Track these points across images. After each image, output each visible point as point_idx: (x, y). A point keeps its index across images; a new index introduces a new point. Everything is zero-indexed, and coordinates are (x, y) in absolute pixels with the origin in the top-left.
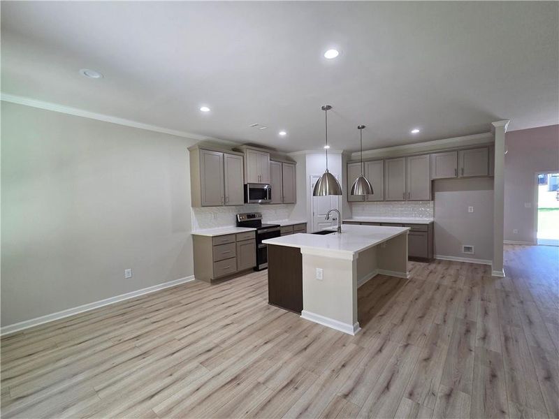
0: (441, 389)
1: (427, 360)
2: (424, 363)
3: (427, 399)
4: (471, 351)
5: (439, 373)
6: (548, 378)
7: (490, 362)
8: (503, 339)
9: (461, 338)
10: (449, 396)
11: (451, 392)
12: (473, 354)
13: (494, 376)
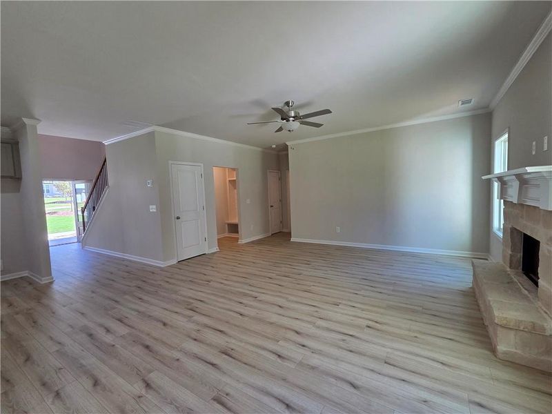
0: (138, 388)
1: (96, 383)
2: (99, 388)
3: (141, 405)
4: (114, 345)
5: (120, 380)
6: (165, 324)
7: (134, 341)
8: (118, 322)
9: (93, 344)
10: (148, 385)
11: (146, 382)
12: (117, 346)
13: (147, 347)
